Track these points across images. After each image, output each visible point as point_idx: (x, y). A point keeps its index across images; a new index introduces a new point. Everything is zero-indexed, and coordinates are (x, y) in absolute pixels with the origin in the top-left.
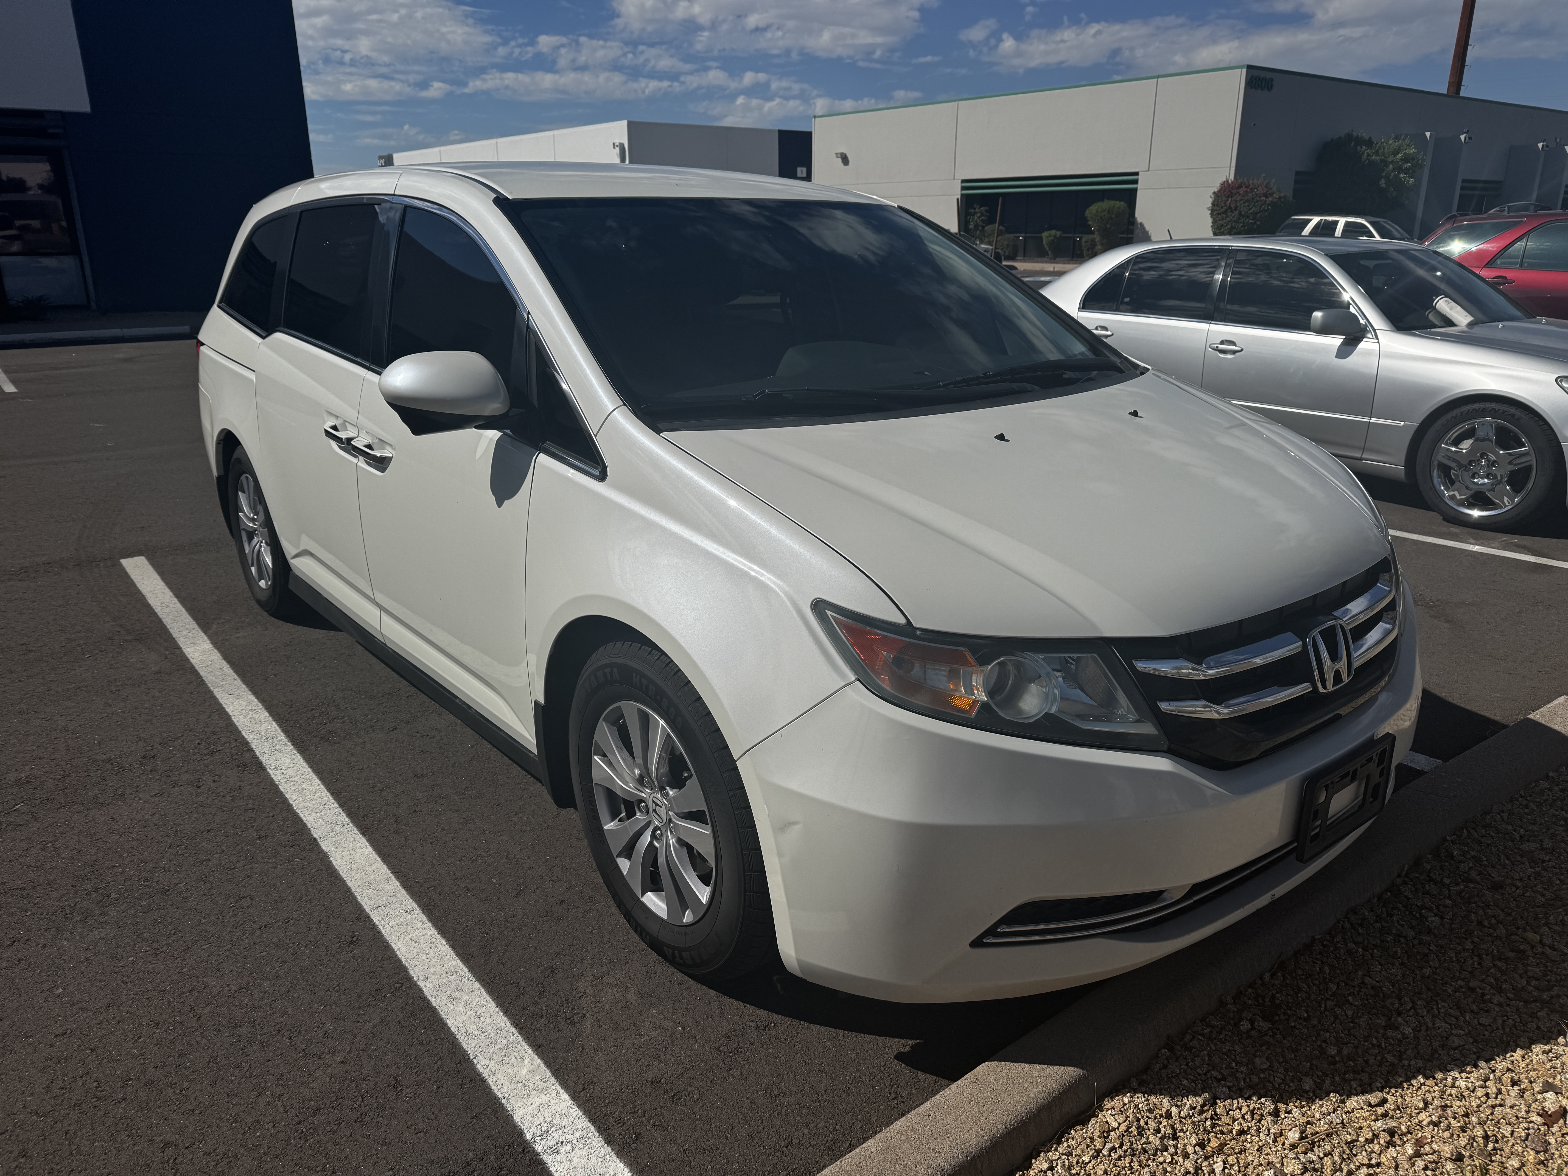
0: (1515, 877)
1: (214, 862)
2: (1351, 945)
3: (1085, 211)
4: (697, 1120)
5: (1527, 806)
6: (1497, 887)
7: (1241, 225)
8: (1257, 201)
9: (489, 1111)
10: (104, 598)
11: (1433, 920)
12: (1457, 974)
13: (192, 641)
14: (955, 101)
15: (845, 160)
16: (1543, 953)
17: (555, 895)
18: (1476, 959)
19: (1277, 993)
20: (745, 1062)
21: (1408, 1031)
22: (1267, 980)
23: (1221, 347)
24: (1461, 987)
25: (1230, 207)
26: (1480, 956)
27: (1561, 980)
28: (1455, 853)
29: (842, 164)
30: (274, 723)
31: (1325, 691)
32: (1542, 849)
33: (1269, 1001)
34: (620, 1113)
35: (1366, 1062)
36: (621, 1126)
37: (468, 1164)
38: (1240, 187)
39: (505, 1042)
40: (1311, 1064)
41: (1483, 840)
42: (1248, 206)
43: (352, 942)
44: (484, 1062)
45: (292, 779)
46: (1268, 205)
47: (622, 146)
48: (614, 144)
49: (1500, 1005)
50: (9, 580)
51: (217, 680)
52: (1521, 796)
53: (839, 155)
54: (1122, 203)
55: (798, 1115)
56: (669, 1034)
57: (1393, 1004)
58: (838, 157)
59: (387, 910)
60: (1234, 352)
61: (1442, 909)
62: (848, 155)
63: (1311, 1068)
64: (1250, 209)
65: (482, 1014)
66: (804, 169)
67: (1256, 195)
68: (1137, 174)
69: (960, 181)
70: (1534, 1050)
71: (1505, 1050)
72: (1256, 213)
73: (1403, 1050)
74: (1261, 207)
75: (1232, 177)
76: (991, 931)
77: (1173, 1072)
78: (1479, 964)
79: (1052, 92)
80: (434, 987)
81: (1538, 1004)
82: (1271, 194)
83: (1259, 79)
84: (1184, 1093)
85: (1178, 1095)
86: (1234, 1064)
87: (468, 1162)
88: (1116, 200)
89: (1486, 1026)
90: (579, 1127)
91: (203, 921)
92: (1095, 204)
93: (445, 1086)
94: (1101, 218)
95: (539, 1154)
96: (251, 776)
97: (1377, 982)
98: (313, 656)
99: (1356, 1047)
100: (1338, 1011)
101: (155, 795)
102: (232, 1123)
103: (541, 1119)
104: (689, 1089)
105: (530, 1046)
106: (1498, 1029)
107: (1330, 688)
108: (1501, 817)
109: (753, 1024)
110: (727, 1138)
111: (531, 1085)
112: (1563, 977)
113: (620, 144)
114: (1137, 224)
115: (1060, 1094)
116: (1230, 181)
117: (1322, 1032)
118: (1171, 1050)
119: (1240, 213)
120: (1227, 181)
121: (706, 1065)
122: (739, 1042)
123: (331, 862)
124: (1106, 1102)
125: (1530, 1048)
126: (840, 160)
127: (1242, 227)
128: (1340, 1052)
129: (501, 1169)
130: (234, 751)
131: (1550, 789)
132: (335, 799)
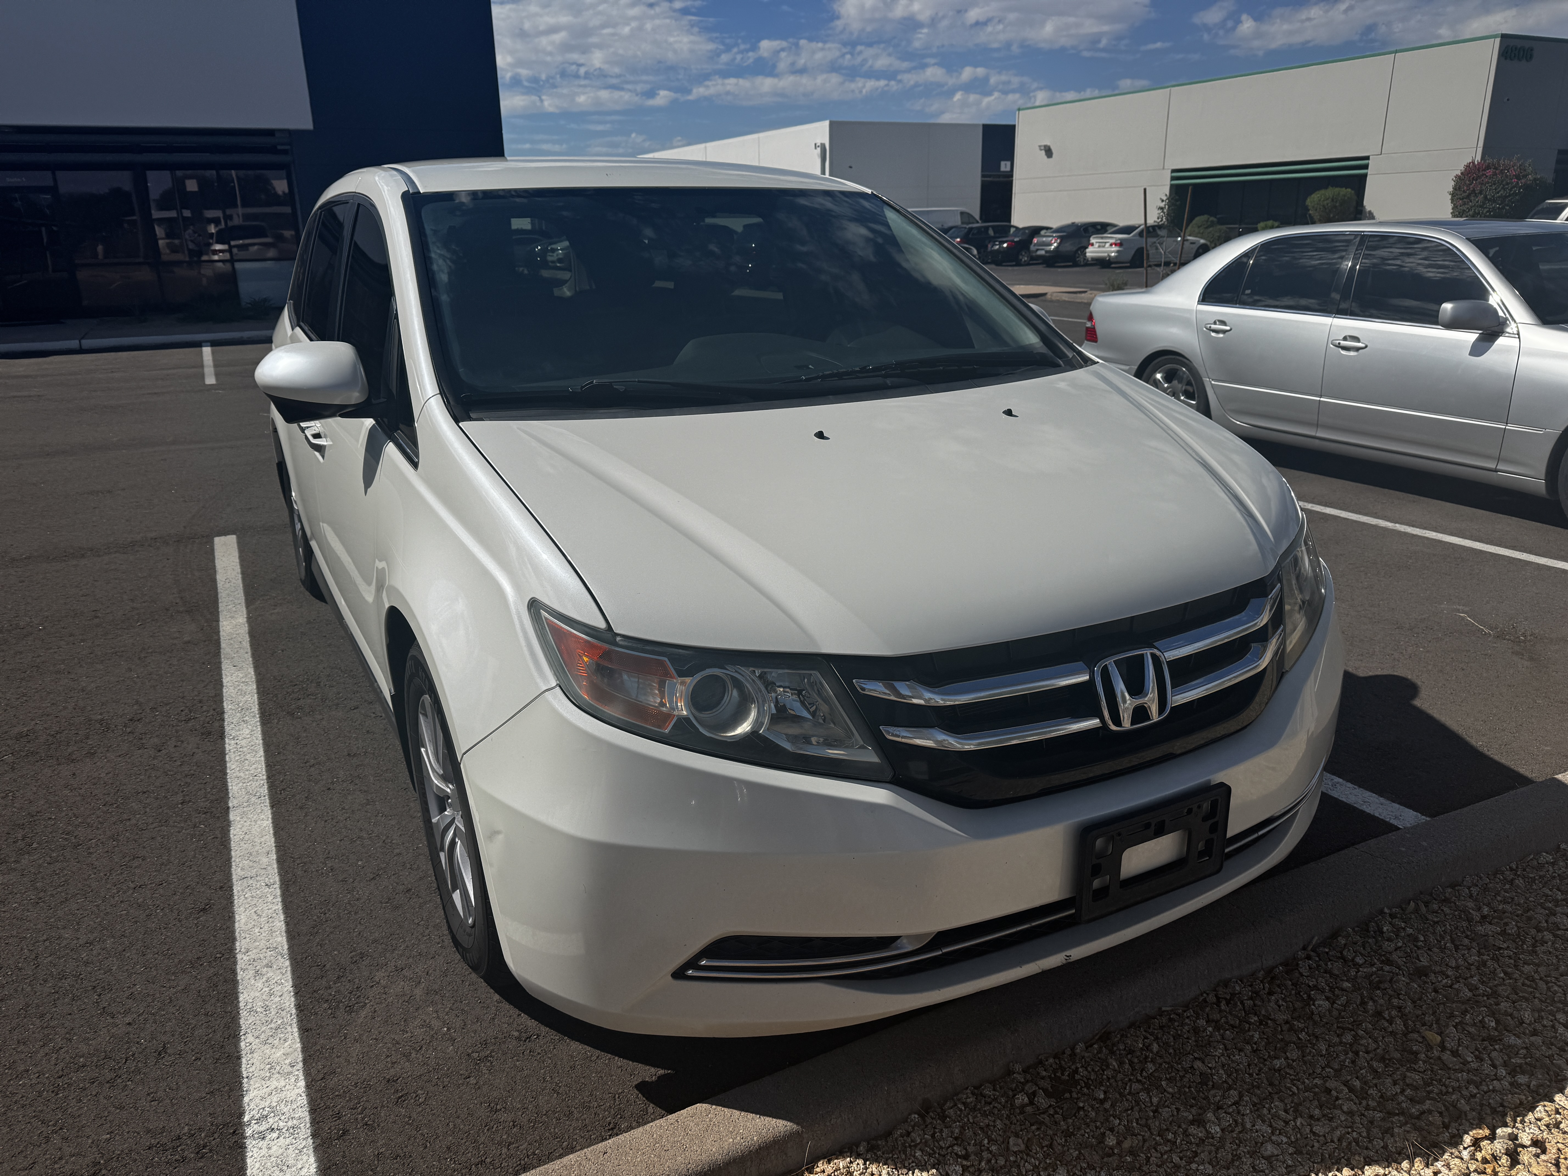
0: (1450, 964)
1: (133, 821)
2: (1202, 1022)
3: (1306, 199)
4: (409, 1124)
5: (1511, 882)
6: (1421, 973)
7: (1486, 210)
8: (1508, 184)
9: (227, 1088)
10: (183, 572)
11: (1322, 1003)
12: (1319, 1071)
13: (232, 615)
14: (1168, 87)
15: (1049, 152)
16: (1439, 1058)
17: (406, 883)
18: (1350, 1055)
19: (1081, 1067)
20: (488, 1072)
21: (1215, 1130)
22: (1078, 1051)
23: (1343, 343)
24: (1316, 1086)
25: (1474, 190)
26: (1357, 1053)
27: (1447, 1092)
28: (1385, 929)
29: (1046, 157)
30: (256, 696)
31: (1118, 729)
32: (1503, 933)
33: (1069, 1075)
34: (342, 1107)
35: (1148, 1159)
36: (335, 1121)
37: (179, 1138)
38: (1488, 167)
39: (279, 1022)
40: (1080, 1153)
41: (1430, 917)
42: (1495, 189)
43: (204, 910)
44: (250, 1038)
45: (241, 749)
46: (1520, 188)
47: (823, 146)
48: (815, 144)
49: (1351, 1113)
50: (116, 552)
51: (231, 653)
52: (1511, 869)
53: (1043, 148)
54: (1349, 190)
55: (506, 1133)
56: (432, 1033)
57: (1215, 1096)
58: (1041, 150)
59: (251, 882)
60: (1357, 349)
61: (1337, 992)
62: (1052, 147)
63: (1078, 1158)
64: (1498, 193)
65: (275, 993)
66: (1009, 163)
67: (1507, 176)
68: (1367, 158)
69: (1170, 171)
70: (1366, 1172)
71: (1329, 1167)
72: (1506, 197)
73: (1199, 1151)
74: (1511, 190)
75: (1478, 158)
76: (692, 963)
77: (912, 1141)
78: (1353, 1062)
79: (1275, 73)
80: (249, 960)
81: (1402, 1119)
82: (1525, 176)
83: (1516, 48)
84: (912, 1167)
85: (905, 1167)
86: (986, 1141)
87: (179, 1136)
88: (1342, 187)
89: (1319, 1136)
90: (297, 1116)
91: (93, 876)
92: (1317, 192)
93: (203, 1058)
94: (1324, 206)
95: (245, 1138)
96: (209, 744)
97: (1210, 1068)
98: (324, 635)
99: (1144, 1141)
100: (1143, 1096)
101: (120, 756)
102: (6, 1069)
103: (267, 1104)
104: (420, 1092)
105: (299, 1029)
106: (1332, 1141)
107: (1127, 724)
108: (1470, 891)
109: (516, 1034)
110: (426, 1147)
111: (278, 1068)
112: (1451, 1090)
113: (821, 144)
114: (1365, 212)
115: (760, 1148)
116: (1476, 163)
117: (1112, 1118)
118: (922, 1116)
119: (1486, 197)
120: (1473, 162)
121: (448, 1069)
122: (492, 1051)
123: (229, 831)
124: (820, 1164)
125: (1362, 1169)
126: (1043, 152)
127: (1487, 212)
128: (1119, 1143)
129: (204, 1147)
130: (208, 719)
131: (1553, 864)
132: (267, 771)
